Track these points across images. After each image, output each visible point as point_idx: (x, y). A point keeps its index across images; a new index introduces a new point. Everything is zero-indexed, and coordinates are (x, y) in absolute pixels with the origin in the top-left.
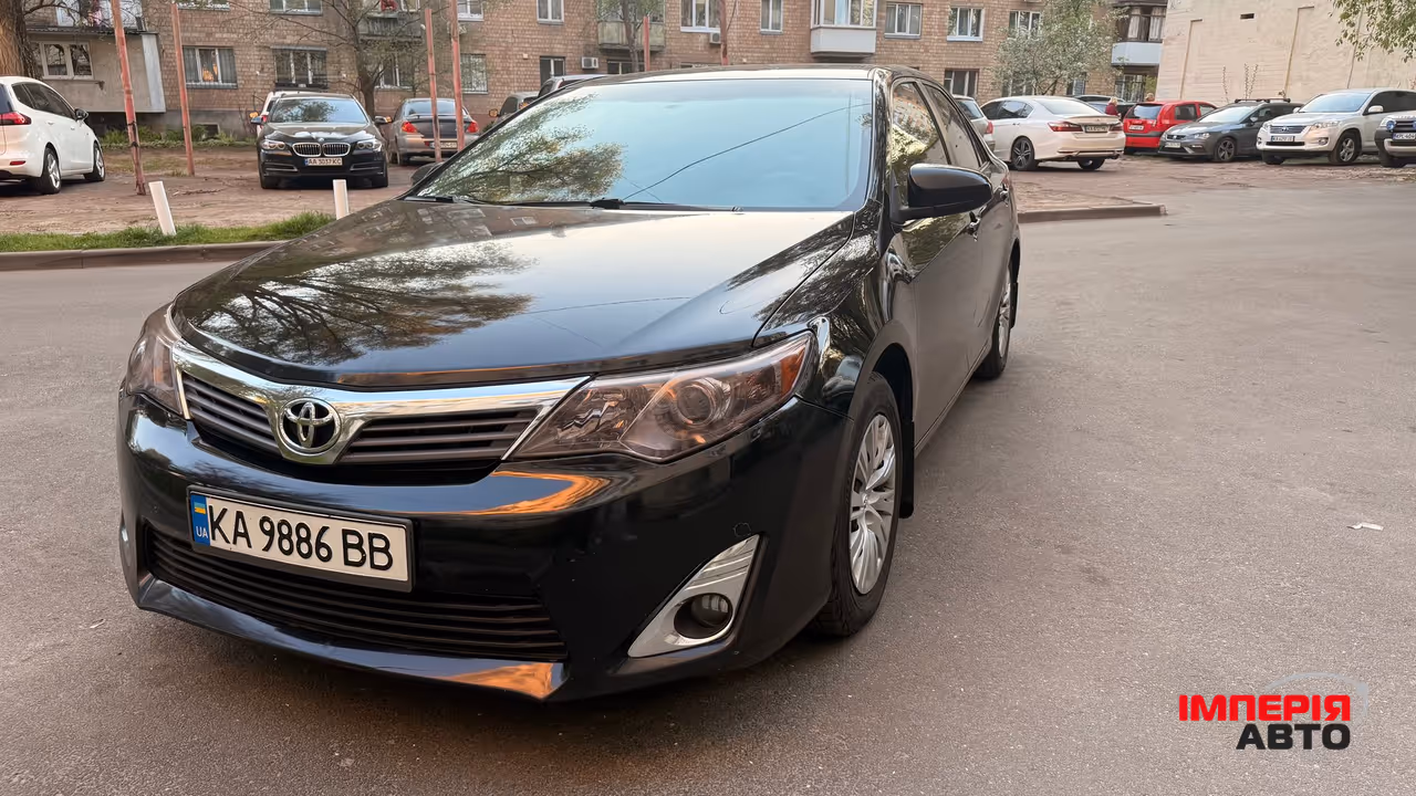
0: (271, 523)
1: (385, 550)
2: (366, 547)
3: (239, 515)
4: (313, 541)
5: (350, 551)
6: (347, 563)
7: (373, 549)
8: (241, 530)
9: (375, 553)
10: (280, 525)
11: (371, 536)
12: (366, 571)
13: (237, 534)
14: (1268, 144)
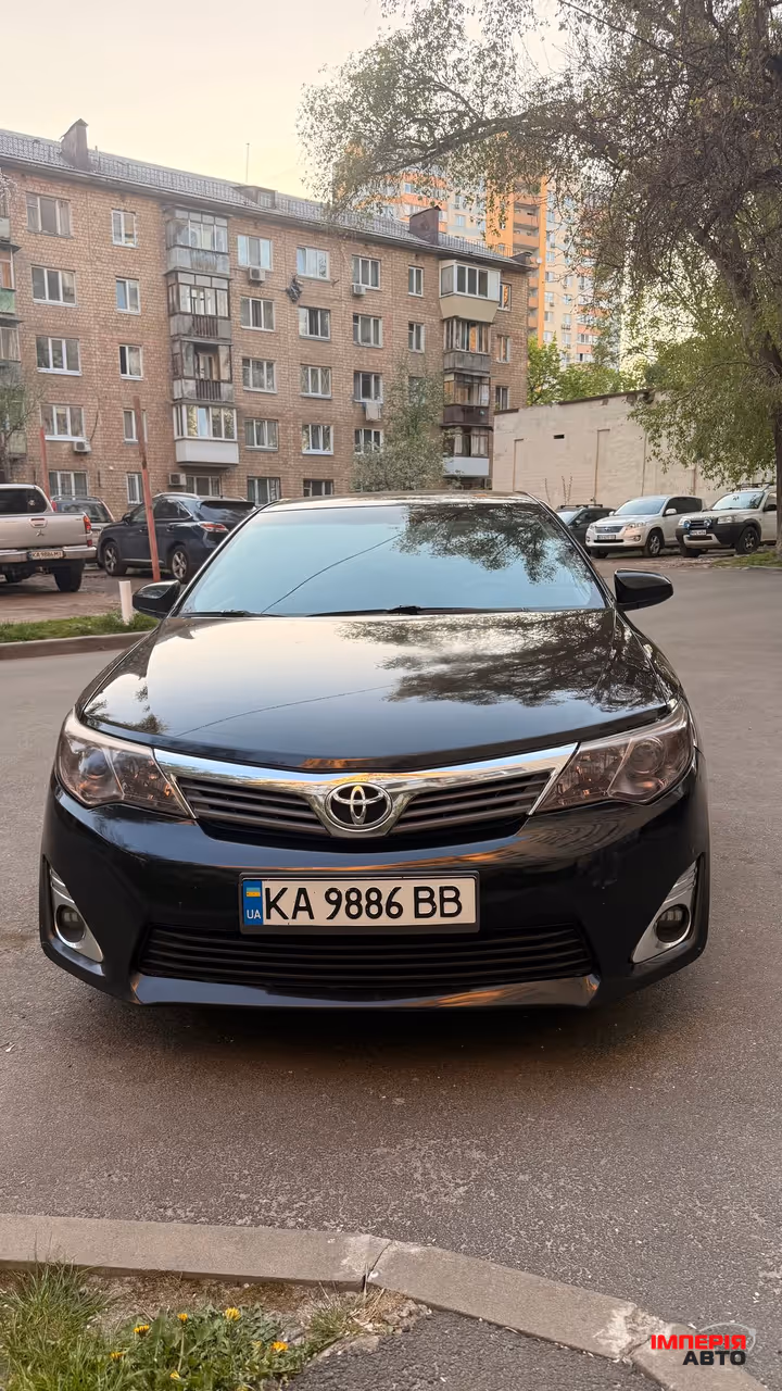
0: (339, 894)
1: (455, 900)
2: (437, 899)
3: (302, 891)
4: (384, 902)
5: (421, 905)
6: (418, 915)
7: (443, 900)
8: (303, 904)
9: (445, 904)
10: (348, 894)
11: (442, 889)
12: (437, 920)
13: (297, 908)
14: (595, 541)
